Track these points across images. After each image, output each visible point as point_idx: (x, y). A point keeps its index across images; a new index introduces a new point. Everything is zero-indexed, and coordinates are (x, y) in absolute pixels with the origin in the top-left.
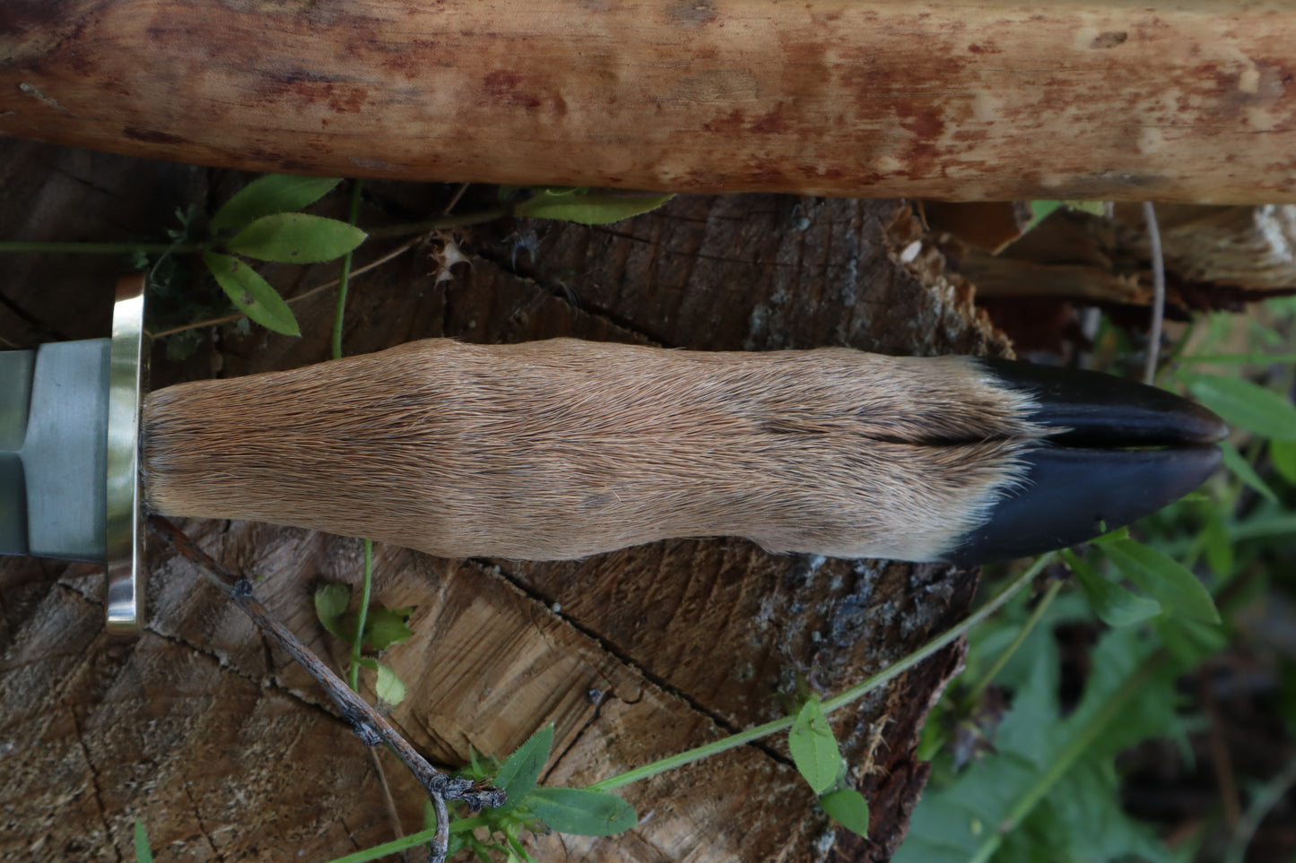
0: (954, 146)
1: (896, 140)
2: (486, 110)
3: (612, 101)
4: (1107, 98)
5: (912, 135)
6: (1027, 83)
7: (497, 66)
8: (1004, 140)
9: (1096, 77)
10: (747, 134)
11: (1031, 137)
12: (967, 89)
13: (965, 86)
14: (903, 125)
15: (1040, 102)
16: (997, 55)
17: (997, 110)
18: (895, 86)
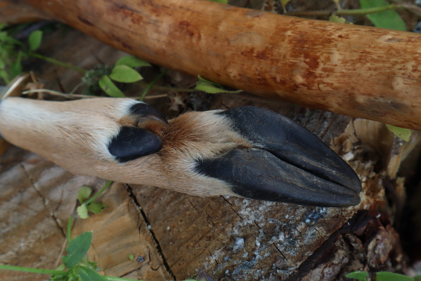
0: (322, 74)
1: (302, 68)
2: (177, 34)
3: (215, 38)
4: (384, 62)
5: (307, 66)
6: (354, 51)
7: (185, 19)
8: (340, 74)
9: (381, 52)
10: (254, 58)
11: (350, 74)
12: (331, 50)
13: (330, 49)
14: (305, 62)
15: (357, 59)
16: (347, 40)
17: (339, 60)
18: (306, 46)
